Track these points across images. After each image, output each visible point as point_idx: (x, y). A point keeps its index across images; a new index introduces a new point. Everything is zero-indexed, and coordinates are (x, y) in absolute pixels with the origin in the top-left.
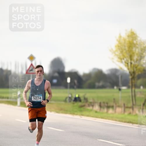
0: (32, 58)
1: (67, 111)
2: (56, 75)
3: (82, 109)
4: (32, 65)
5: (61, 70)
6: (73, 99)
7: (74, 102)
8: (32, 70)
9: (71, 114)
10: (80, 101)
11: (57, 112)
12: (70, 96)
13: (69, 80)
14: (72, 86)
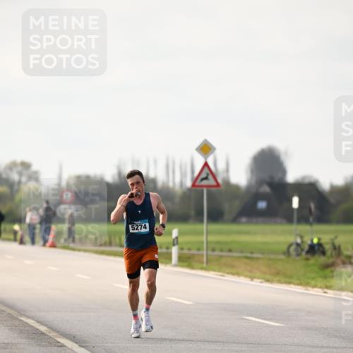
0: (206, 149)
1: (291, 277)
2: (266, 189)
3: (328, 271)
4: (206, 164)
5: (277, 178)
6: (306, 248)
7: (309, 256)
8: (206, 178)
9: (300, 284)
10: (324, 253)
11: (268, 281)
12: (299, 241)
13: (295, 202)
14: (304, 217)
